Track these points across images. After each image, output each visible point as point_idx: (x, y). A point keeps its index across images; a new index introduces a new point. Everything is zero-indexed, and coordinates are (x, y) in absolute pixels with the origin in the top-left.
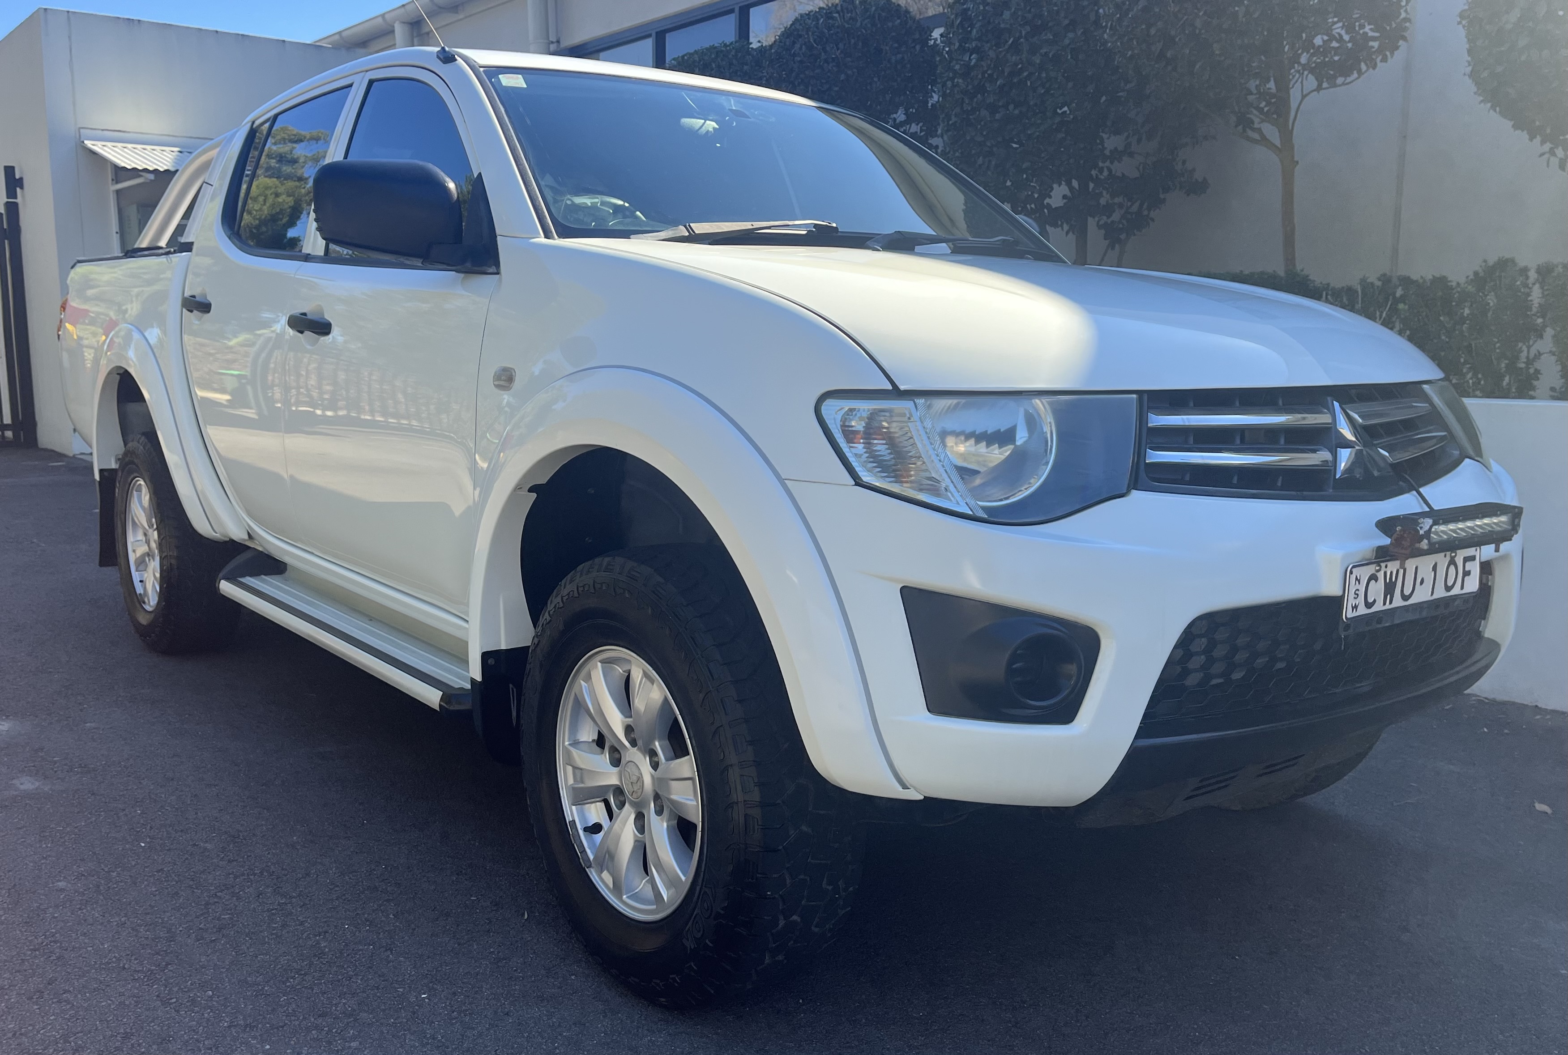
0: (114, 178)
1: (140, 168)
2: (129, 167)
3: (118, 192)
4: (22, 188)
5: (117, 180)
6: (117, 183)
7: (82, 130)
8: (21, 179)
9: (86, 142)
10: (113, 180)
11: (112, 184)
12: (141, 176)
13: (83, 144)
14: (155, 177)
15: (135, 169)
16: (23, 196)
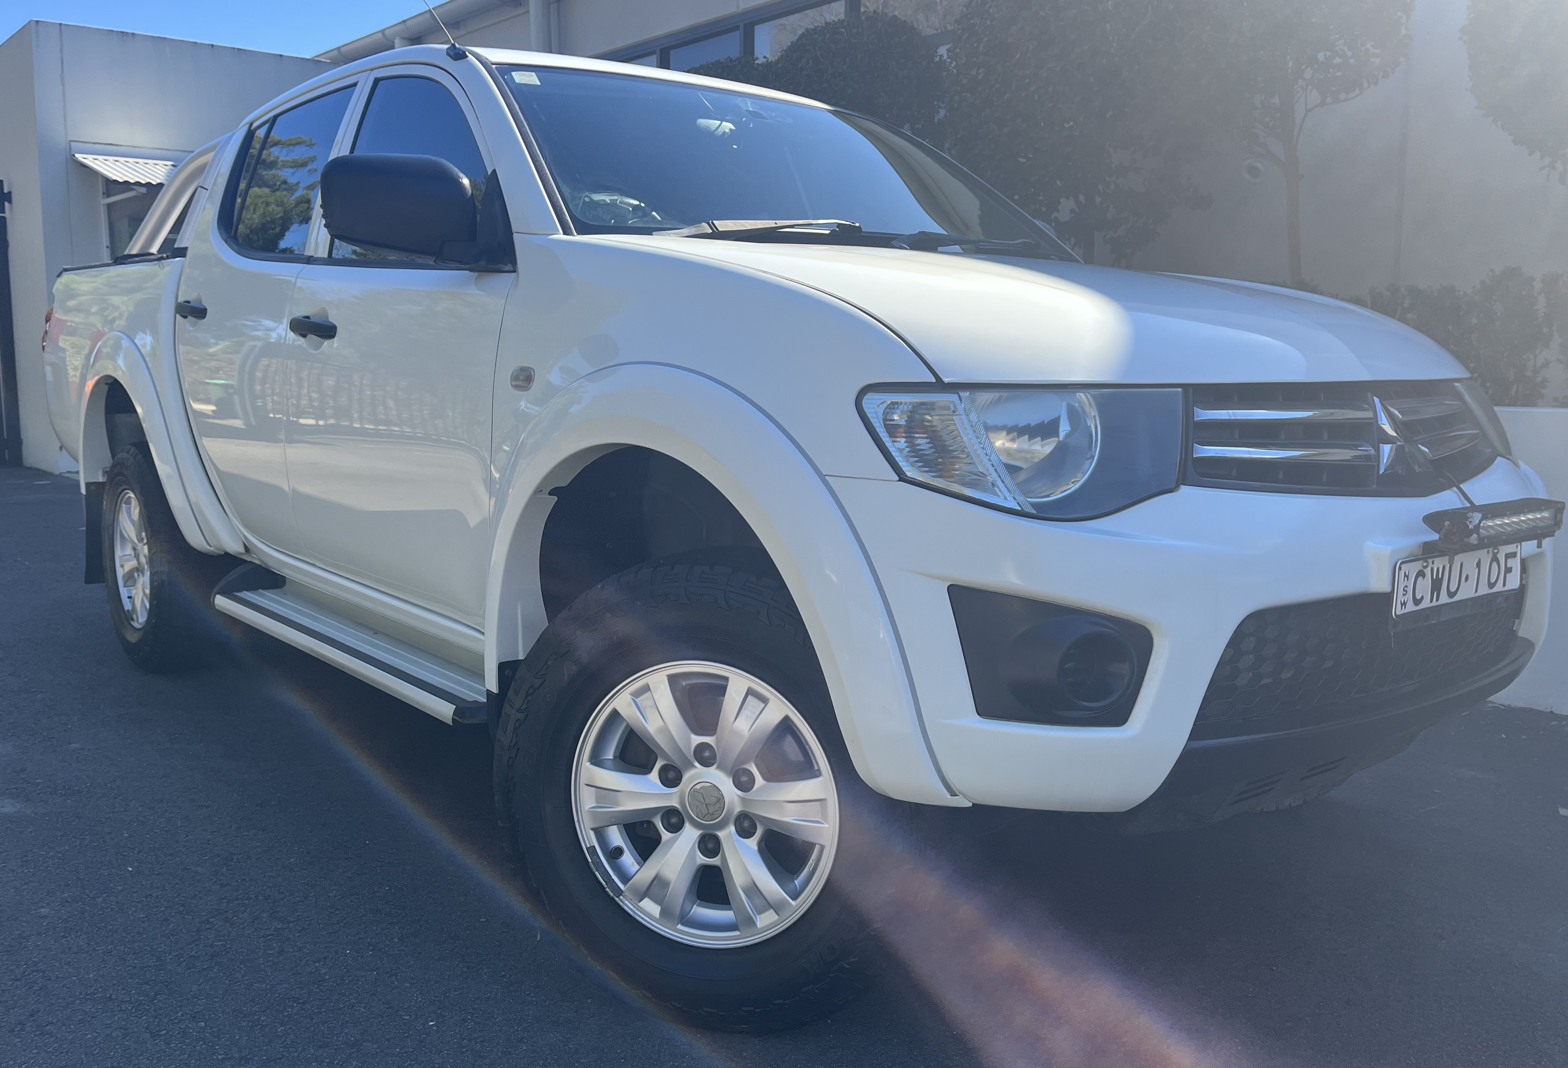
0: (105, 192)
1: (132, 181)
2: (121, 180)
3: (109, 206)
4: (10, 202)
5: (108, 194)
6: (108, 196)
7: (72, 143)
8: (10, 193)
9: (77, 155)
10: (104, 194)
11: (103, 198)
12: (133, 189)
13: (73, 158)
14: (147, 191)
15: (126, 182)
16: (11, 209)
